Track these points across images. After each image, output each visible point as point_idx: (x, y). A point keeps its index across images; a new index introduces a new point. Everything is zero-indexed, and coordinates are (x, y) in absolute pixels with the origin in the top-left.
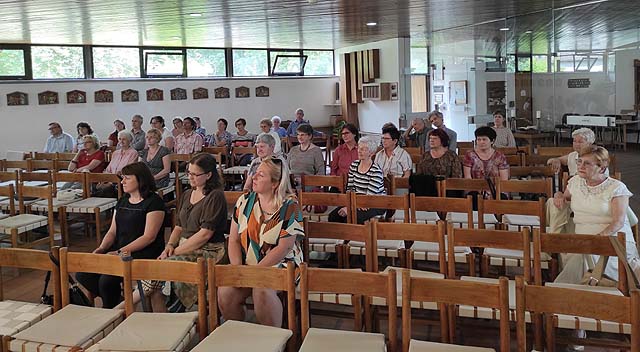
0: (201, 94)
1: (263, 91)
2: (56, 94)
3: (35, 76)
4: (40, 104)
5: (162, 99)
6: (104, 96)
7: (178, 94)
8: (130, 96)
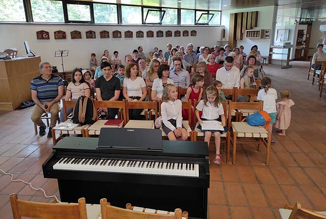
0: (169, 34)
1: (194, 33)
2: (108, 32)
3: (96, 22)
4: (101, 38)
5: (153, 36)
6: (129, 34)
7: (160, 34)
8: (140, 34)
